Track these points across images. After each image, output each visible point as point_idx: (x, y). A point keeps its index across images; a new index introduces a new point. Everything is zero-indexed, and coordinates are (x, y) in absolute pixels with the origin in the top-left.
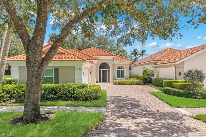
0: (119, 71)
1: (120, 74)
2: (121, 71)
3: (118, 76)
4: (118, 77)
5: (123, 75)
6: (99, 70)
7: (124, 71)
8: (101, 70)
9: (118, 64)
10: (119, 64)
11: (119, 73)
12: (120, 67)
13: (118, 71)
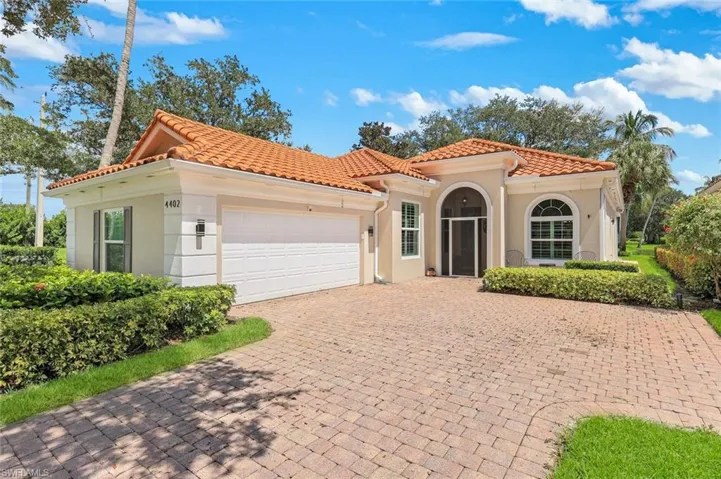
0: (546, 225)
1: (552, 240)
2: (557, 224)
3: (539, 251)
4: (535, 255)
5: (569, 245)
6: (438, 220)
7: (569, 225)
8: (451, 220)
9: (532, 191)
10: (538, 190)
11: (546, 235)
12: (545, 203)
13: (534, 225)
